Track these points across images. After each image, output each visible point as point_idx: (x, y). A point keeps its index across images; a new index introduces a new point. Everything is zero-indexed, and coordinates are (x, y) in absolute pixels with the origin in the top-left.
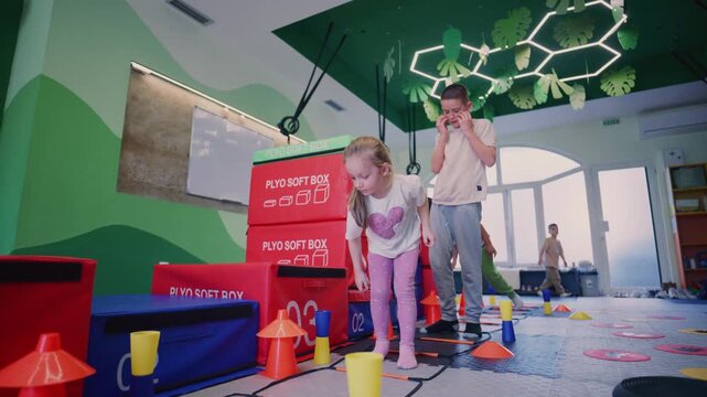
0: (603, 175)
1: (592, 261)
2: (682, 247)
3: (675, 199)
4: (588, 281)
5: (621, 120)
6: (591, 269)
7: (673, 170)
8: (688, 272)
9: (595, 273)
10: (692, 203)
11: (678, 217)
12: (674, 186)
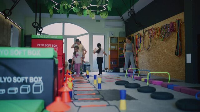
0: (94, 36)
1: (89, 62)
2: (111, 58)
3: (111, 46)
4: (87, 68)
5: (100, 21)
6: (89, 64)
7: (111, 38)
8: (111, 65)
9: (89, 65)
10: (114, 47)
11: (111, 51)
12: (111, 43)
